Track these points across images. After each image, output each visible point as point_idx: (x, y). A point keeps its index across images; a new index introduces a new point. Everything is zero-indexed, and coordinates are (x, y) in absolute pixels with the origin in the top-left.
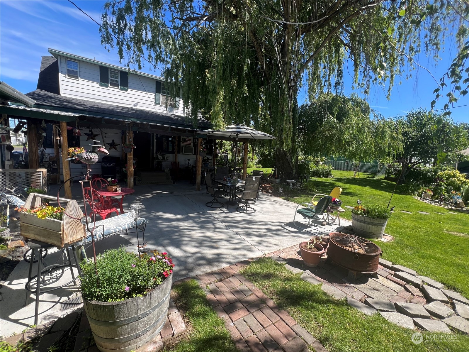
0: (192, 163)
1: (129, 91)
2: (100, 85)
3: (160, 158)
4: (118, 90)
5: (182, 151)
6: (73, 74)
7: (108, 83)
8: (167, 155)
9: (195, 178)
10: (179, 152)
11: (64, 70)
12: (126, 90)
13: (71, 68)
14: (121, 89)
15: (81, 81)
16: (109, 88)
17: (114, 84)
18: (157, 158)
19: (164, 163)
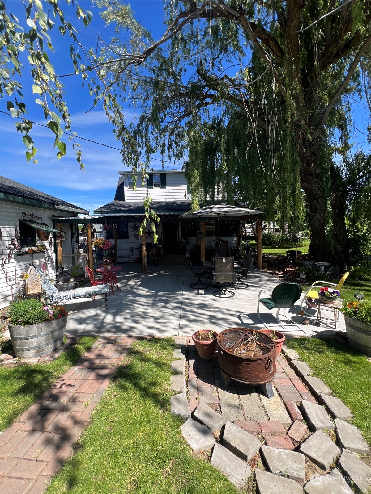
0: (213, 245)
1: (168, 188)
2: (148, 188)
4: (159, 189)
7: (152, 185)
11: (127, 184)
12: (165, 188)
14: (161, 188)
16: (153, 189)
17: (157, 185)
19: (187, 246)
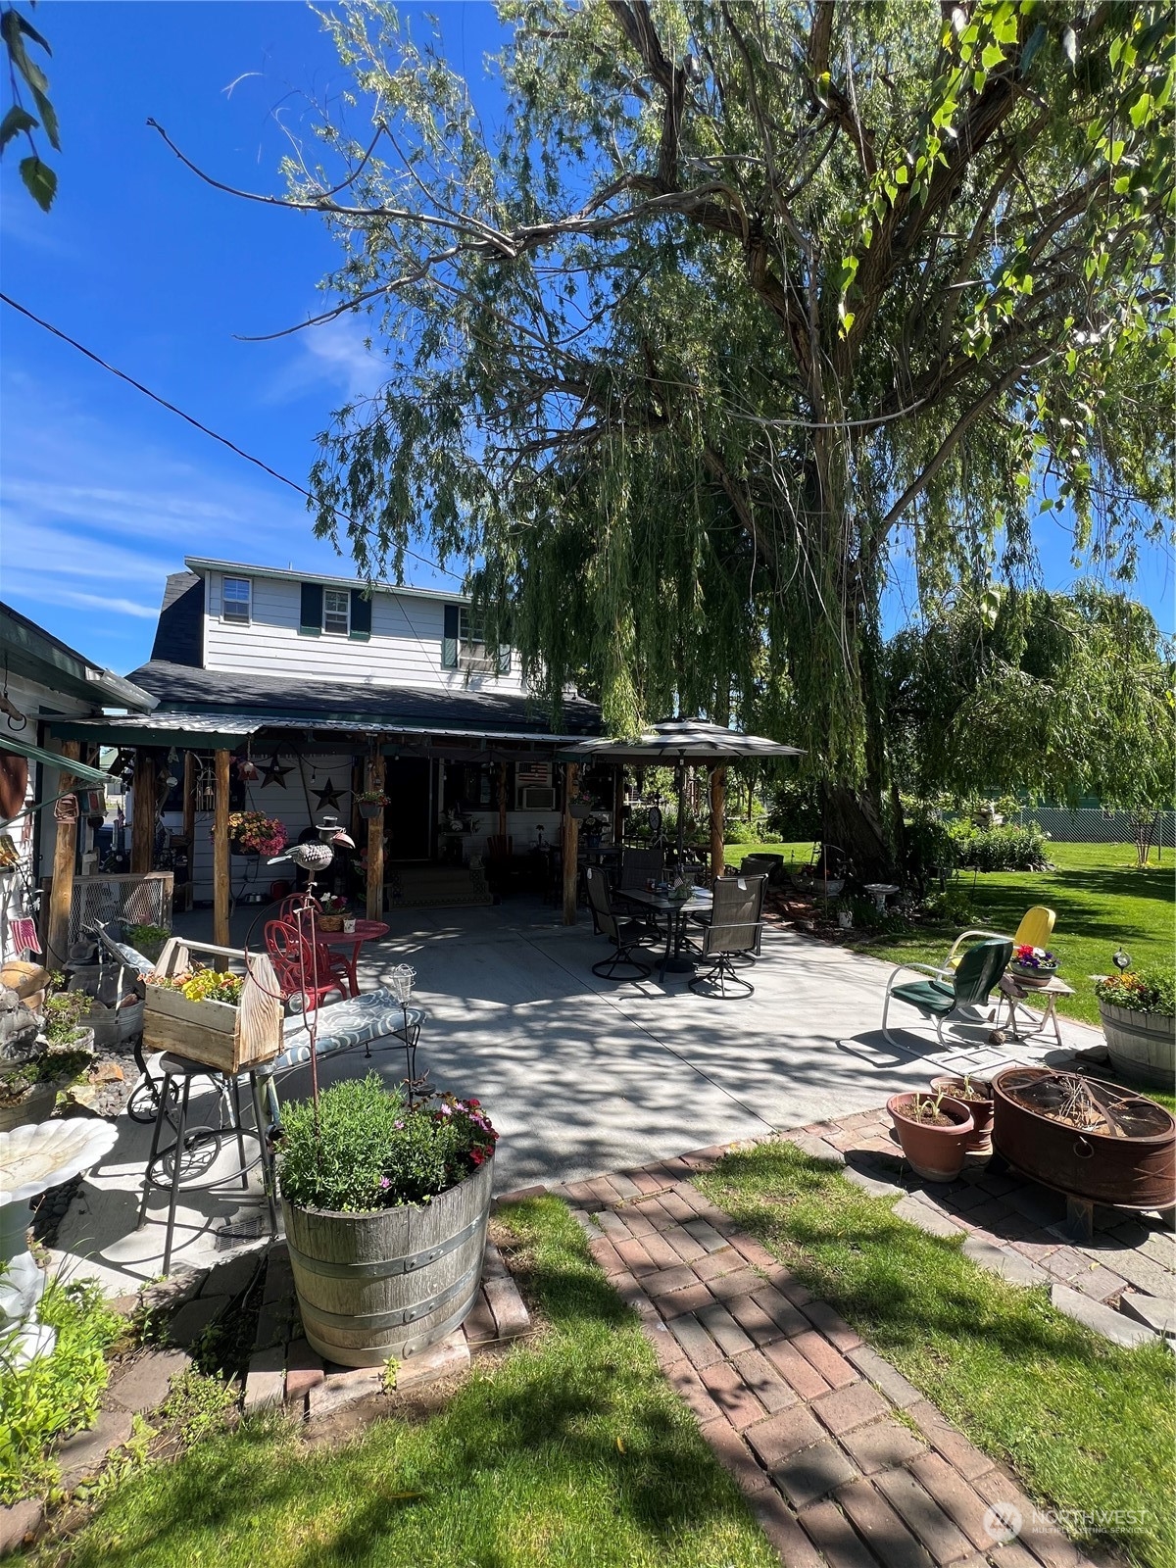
0: (549, 836)
1: (374, 641)
2: (301, 632)
3: (457, 825)
4: (345, 641)
5: (521, 803)
6: (236, 613)
7: (319, 625)
8: (477, 815)
9: (560, 886)
10: (510, 807)
11: (217, 604)
12: (367, 639)
13: (233, 597)
14: (352, 637)
15: (254, 628)
16: (322, 638)
17: (336, 627)
18: (448, 827)
19: (467, 841)
